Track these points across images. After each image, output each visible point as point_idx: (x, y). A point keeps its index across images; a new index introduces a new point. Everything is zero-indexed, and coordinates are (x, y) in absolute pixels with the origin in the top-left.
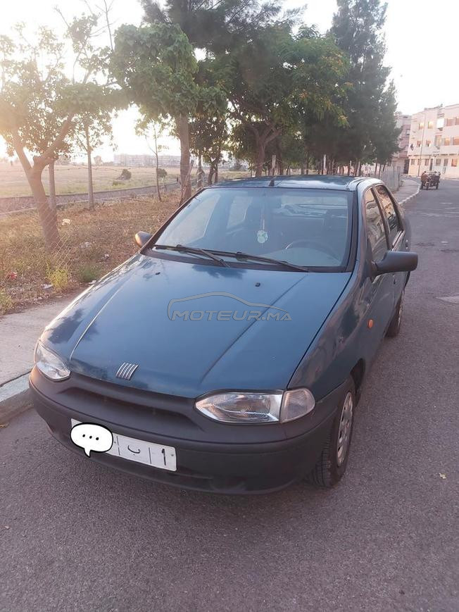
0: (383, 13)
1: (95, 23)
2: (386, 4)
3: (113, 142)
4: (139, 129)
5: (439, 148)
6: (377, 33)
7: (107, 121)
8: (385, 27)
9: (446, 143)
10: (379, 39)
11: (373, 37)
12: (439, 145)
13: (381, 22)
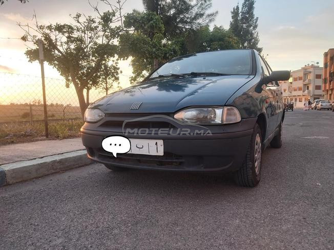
0: (256, 22)
1: (114, 16)
2: (257, 18)
3: (119, 85)
4: (133, 81)
5: (291, 93)
6: (253, 32)
7: (117, 75)
8: (257, 29)
9: (295, 90)
10: (255, 35)
11: (252, 34)
12: (291, 91)
13: (255, 27)
